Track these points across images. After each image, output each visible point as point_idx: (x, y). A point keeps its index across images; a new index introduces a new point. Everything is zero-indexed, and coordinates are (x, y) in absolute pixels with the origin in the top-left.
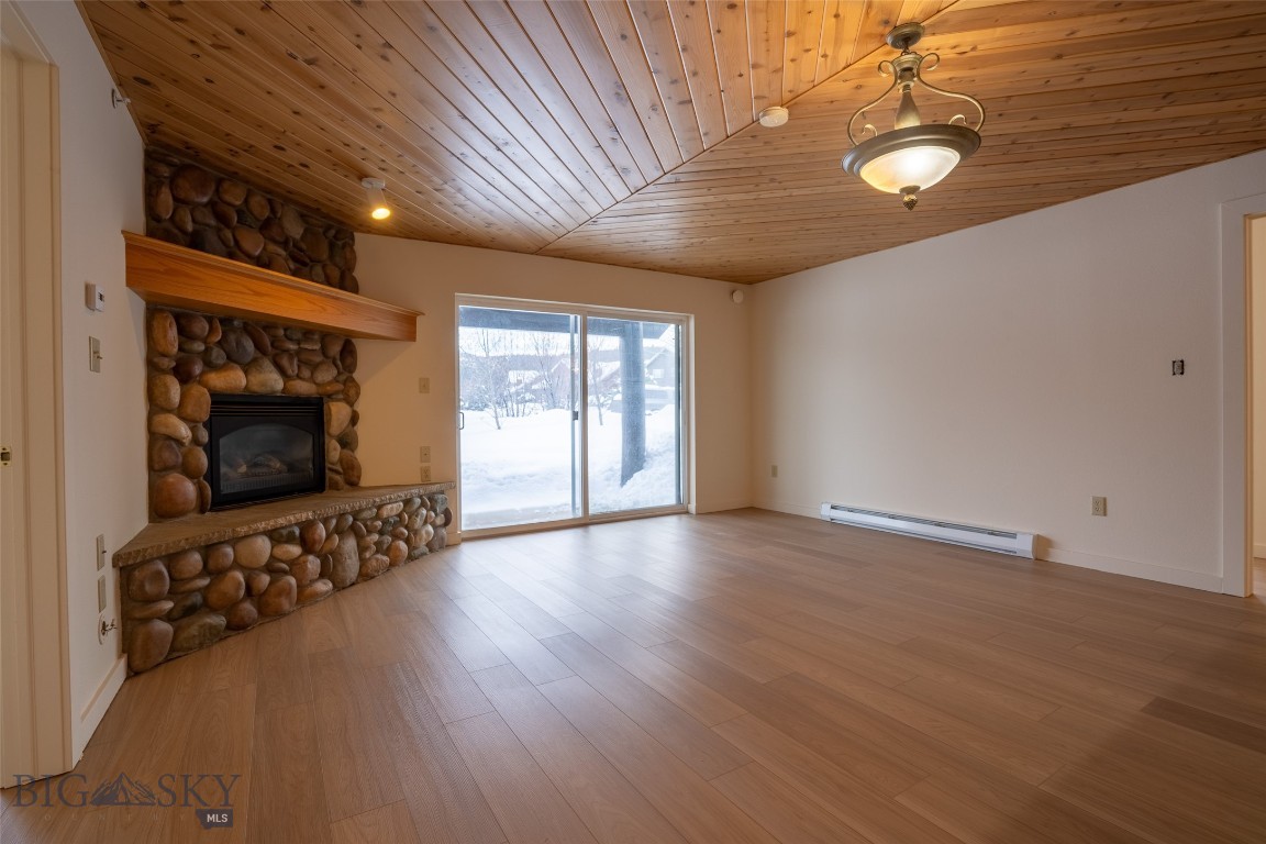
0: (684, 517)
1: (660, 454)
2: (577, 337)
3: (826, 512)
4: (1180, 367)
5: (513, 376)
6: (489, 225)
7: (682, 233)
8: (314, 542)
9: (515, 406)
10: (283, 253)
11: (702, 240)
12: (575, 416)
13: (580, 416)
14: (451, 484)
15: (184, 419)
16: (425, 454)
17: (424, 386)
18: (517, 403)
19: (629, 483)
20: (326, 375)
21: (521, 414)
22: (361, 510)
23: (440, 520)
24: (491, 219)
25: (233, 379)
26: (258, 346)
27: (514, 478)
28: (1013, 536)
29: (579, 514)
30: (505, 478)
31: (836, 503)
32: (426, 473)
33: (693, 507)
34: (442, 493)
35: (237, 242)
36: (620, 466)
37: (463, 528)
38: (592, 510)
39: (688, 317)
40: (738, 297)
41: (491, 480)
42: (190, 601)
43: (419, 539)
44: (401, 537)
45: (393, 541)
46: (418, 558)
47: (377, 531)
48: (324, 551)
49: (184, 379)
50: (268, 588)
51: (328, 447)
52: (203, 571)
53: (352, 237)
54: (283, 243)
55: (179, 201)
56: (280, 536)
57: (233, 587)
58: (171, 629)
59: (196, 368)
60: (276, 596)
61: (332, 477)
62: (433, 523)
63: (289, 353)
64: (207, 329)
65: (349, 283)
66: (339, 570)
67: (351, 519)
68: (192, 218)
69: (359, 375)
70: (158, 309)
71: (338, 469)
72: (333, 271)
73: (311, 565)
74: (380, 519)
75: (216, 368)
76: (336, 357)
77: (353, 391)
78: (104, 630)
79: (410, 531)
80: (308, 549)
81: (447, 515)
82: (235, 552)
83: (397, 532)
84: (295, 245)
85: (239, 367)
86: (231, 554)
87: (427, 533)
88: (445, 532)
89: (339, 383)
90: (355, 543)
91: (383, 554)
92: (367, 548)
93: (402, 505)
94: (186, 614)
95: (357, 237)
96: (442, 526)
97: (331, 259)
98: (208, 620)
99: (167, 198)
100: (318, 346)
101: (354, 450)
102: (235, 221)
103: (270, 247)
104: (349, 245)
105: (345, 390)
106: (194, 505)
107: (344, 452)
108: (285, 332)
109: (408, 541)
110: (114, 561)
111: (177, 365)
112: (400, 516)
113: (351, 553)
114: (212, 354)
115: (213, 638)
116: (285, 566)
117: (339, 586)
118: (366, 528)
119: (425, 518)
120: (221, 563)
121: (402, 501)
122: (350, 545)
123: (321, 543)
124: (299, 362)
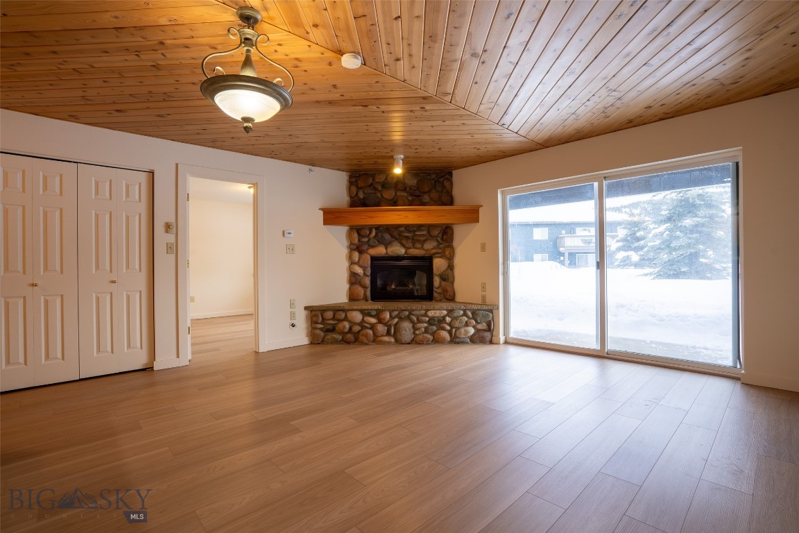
8: (384, 319)
10: (405, 194)
12: (598, 265)
14: (496, 306)
15: (360, 266)
16: (484, 287)
17: (483, 248)
20: (430, 246)
22: (414, 310)
23: (483, 326)
25: (380, 251)
26: (392, 236)
29: (598, 347)
32: (484, 298)
34: (488, 310)
35: (382, 196)
38: (608, 348)
42: (329, 327)
43: (460, 333)
44: (444, 329)
45: (438, 329)
46: (458, 343)
47: (425, 322)
48: (388, 324)
49: (361, 252)
50: (359, 332)
51: (434, 280)
52: (333, 319)
53: (450, 174)
54: (405, 190)
55: (359, 188)
56: (365, 313)
57: (344, 327)
58: (322, 334)
59: (365, 247)
60: (363, 335)
61: (435, 294)
62: (474, 327)
63: (407, 238)
64: (368, 232)
65: (445, 198)
66: (398, 334)
67: (407, 313)
68: (364, 193)
69: (455, 244)
70: (352, 228)
71: (439, 291)
72: (434, 195)
73: (381, 329)
74: (427, 316)
75: (373, 247)
76: (437, 236)
77: (447, 253)
78: (293, 325)
79: (452, 327)
80: (380, 321)
81: (489, 324)
82: (346, 315)
83: (441, 325)
84: (410, 189)
85: (383, 246)
86: (343, 315)
87: (465, 331)
88: (488, 335)
89: (440, 248)
90: (411, 325)
91: (431, 334)
92: (418, 329)
93: (445, 312)
94: (328, 331)
95: (455, 173)
96: (485, 330)
97: (434, 190)
98: (335, 336)
99: (354, 189)
100: (424, 233)
101: (452, 283)
102: (380, 188)
103: (398, 194)
104: (447, 179)
105: (444, 252)
106: (362, 297)
107: (443, 283)
108: (406, 228)
109: (450, 332)
110: (306, 308)
111: (357, 247)
112: (444, 318)
113: (408, 329)
114: (371, 242)
115: (335, 342)
116: (368, 326)
117: (398, 342)
118: (418, 319)
119: (466, 322)
120: (339, 317)
121: (446, 310)
122: (407, 325)
123: (387, 320)
124: (414, 241)
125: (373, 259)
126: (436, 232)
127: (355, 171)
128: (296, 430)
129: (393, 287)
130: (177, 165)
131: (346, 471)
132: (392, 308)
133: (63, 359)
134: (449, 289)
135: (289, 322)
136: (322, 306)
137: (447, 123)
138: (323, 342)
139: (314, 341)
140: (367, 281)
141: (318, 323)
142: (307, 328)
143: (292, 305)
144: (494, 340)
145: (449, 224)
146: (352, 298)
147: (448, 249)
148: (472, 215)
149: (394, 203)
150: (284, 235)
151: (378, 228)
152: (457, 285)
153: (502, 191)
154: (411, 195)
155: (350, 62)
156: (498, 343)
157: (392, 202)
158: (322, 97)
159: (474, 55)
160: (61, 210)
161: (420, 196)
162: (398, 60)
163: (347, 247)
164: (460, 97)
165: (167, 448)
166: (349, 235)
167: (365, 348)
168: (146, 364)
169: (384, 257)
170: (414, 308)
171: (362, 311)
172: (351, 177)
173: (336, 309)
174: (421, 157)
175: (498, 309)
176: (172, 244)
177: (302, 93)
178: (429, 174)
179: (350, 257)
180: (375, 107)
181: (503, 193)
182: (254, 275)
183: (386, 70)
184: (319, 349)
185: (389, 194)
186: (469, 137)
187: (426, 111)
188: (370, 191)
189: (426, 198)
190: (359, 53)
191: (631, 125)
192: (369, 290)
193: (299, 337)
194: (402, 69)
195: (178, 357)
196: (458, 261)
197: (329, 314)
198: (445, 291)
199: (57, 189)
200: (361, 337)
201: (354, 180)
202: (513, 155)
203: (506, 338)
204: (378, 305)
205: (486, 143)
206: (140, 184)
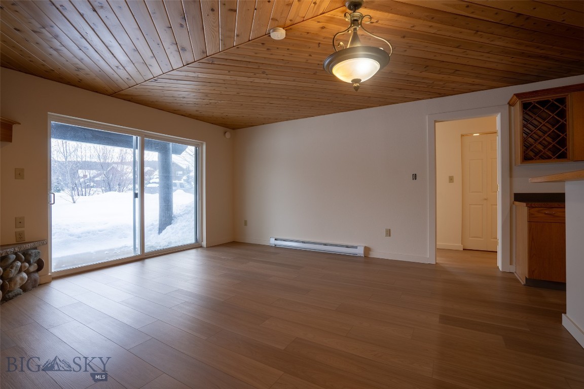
0: (199, 249)
1: (181, 216)
2: (137, 151)
3: (272, 242)
4: (415, 177)
5: (81, 173)
6: (78, 69)
7: (207, 96)
9: (84, 190)
11: (216, 101)
12: (136, 195)
13: (140, 195)
14: (44, 242)
16: (19, 222)
18: (85, 189)
19: (164, 232)
21: (87, 194)
23: (33, 268)
24: (81, 65)
27: (89, 233)
28: (356, 247)
29: (139, 253)
30: (82, 234)
31: (277, 237)
32: (20, 235)
33: (204, 244)
34: (36, 248)
36: (158, 222)
37: (53, 271)
38: (146, 250)
39: (202, 143)
40: (228, 135)
41: (71, 235)
43: (15, 284)
46: (11, 298)
62: (26, 271)
87: (21, 279)
96: (35, 272)
119: (20, 267)
144: (42, 279)
156: (48, 282)
175: (46, 244)
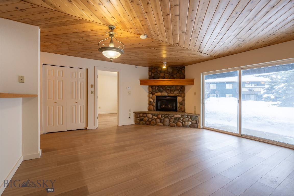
8: (159, 117)
15: (152, 99)
16: (195, 108)
17: (195, 94)
20: (176, 93)
22: (169, 115)
23: (194, 122)
25: (159, 94)
26: (163, 89)
32: (195, 112)
35: (160, 75)
42: (141, 119)
43: (186, 124)
44: (180, 122)
45: (178, 122)
46: (185, 127)
47: (174, 119)
48: (161, 119)
49: (153, 94)
50: (151, 121)
51: (178, 104)
52: (143, 116)
53: (184, 67)
54: (168, 73)
55: (152, 73)
56: (153, 115)
57: (146, 119)
58: (139, 121)
59: (154, 93)
60: (152, 122)
61: (178, 110)
62: (191, 122)
63: (168, 90)
64: (155, 88)
65: (182, 76)
66: (164, 123)
67: (167, 116)
68: (154, 74)
69: (185, 92)
70: (150, 86)
71: (179, 108)
72: (178, 75)
73: (158, 120)
74: (174, 117)
75: (156, 93)
76: (179, 89)
77: (182, 95)
78: (130, 118)
79: (183, 121)
80: (158, 118)
81: (196, 121)
82: (147, 115)
83: (179, 120)
84: (170, 73)
85: (160, 92)
86: (146, 115)
87: (188, 123)
88: (196, 125)
89: (180, 94)
90: (168, 120)
91: (175, 123)
92: (171, 121)
93: (180, 116)
94: (141, 120)
95: (186, 67)
96: (195, 123)
97: (178, 73)
98: (143, 122)
99: (150, 73)
100: (174, 88)
101: (184, 106)
102: (159, 73)
103: (165, 75)
104: (183, 69)
105: (181, 95)
106: (153, 109)
107: (181, 106)
108: (168, 86)
109: (182, 123)
110: (134, 112)
111: (151, 93)
112: (180, 118)
113: (167, 121)
114: (156, 91)
115: (143, 124)
116: (154, 119)
117: (164, 125)
118: (171, 118)
119: (188, 120)
120: (145, 116)
121: (181, 115)
122: (167, 120)
123: (160, 118)
124: (171, 91)
125: (157, 97)
126: (178, 88)
127: (151, 67)
128: (125, 150)
129: (163, 106)
130: (94, 67)
131: (137, 163)
132: (162, 114)
133: (63, 124)
134: (183, 108)
135: (129, 117)
136: (139, 112)
137: (179, 52)
138: (139, 124)
139: (137, 123)
140: (155, 104)
141: (137, 118)
142: (134, 119)
143: (129, 111)
144: (198, 127)
145: (183, 85)
146: (150, 110)
147: (183, 94)
148: (191, 82)
149: (164, 78)
150: (127, 89)
151: (158, 86)
152: (186, 107)
153: (202, 74)
154: (170, 75)
155: (142, 37)
156: (200, 128)
157: (163, 77)
158: (136, 46)
159: (183, 32)
160: (63, 81)
161: (173, 75)
162: (158, 35)
163: (148, 92)
164: (181, 44)
165: (89, 152)
166: (149, 88)
167: (153, 126)
168: (85, 128)
169: (160, 96)
170: (170, 114)
171: (152, 114)
172: (149, 69)
173: (144, 113)
174: (173, 62)
175: (200, 116)
176: (93, 91)
177: (130, 46)
178: (176, 68)
179: (149, 96)
180: (154, 49)
181: (203, 74)
182: (118, 101)
183: (155, 38)
184: (137, 126)
185: (162, 75)
186: (188, 56)
187: (171, 49)
188: (156, 74)
189: (175, 76)
190: (145, 34)
191: (251, 49)
192: (155, 107)
193: (132, 122)
194: (160, 38)
195: (94, 126)
196: (186, 98)
197: (141, 115)
198: (181, 108)
199: (62, 75)
200: (152, 123)
201: (150, 70)
202: (206, 61)
203: (203, 126)
204: (158, 112)
205: (194, 57)
206: (84, 73)
